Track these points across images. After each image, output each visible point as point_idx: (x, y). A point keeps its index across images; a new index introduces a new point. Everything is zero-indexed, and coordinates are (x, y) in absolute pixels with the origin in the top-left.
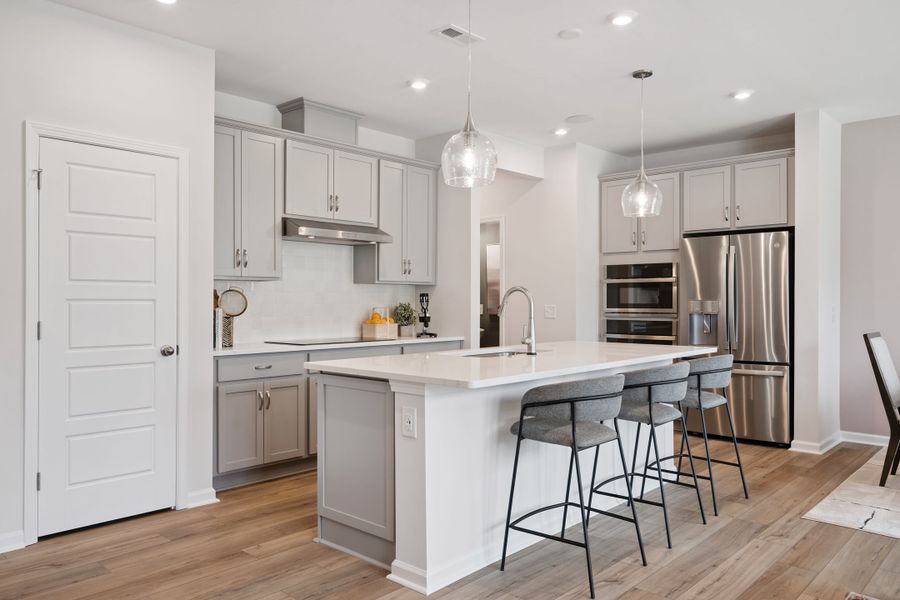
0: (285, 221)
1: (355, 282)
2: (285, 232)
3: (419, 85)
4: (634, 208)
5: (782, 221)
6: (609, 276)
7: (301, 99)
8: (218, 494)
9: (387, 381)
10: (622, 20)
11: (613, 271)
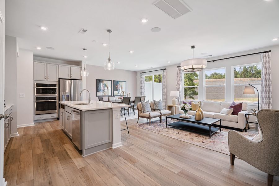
5: (79, 78)
9: (111, 109)
10: (105, 45)
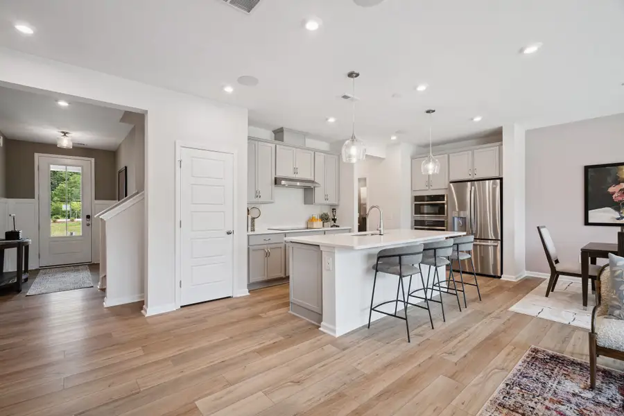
0: (276, 178)
1: (305, 203)
2: (276, 183)
3: (331, 120)
4: (427, 170)
5: (497, 175)
6: (416, 201)
7: (282, 128)
8: (249, 291)
9: (318, 246)
10: (421, 88)
11: (417, 198)
